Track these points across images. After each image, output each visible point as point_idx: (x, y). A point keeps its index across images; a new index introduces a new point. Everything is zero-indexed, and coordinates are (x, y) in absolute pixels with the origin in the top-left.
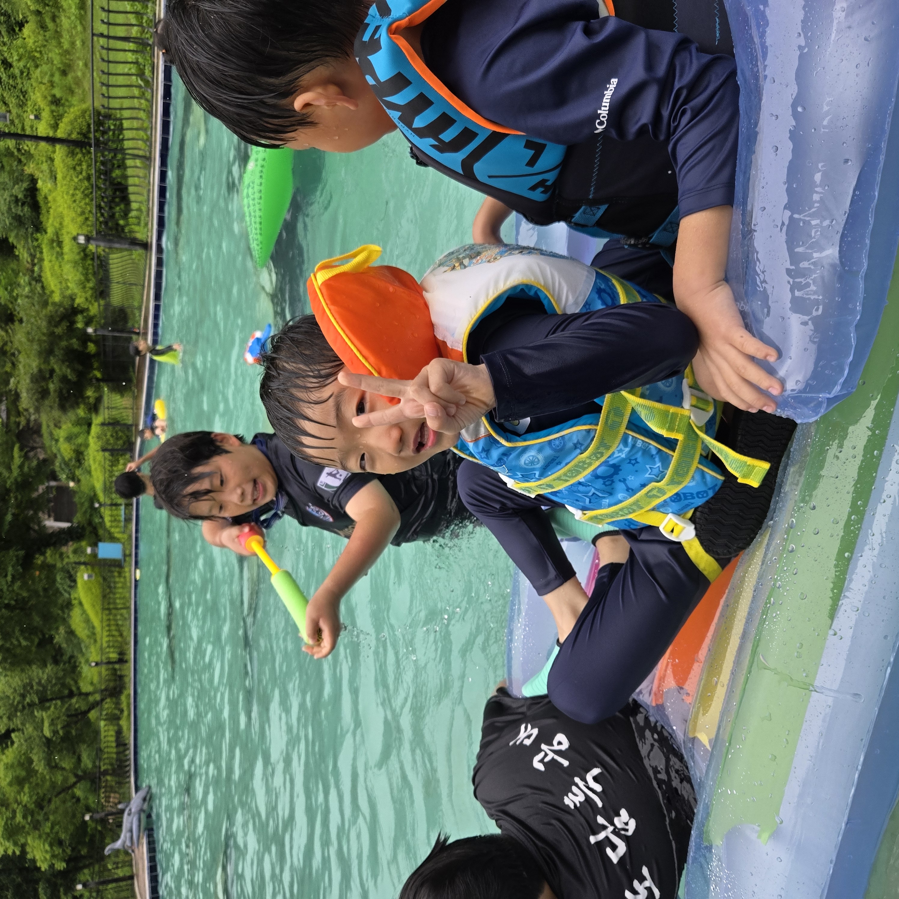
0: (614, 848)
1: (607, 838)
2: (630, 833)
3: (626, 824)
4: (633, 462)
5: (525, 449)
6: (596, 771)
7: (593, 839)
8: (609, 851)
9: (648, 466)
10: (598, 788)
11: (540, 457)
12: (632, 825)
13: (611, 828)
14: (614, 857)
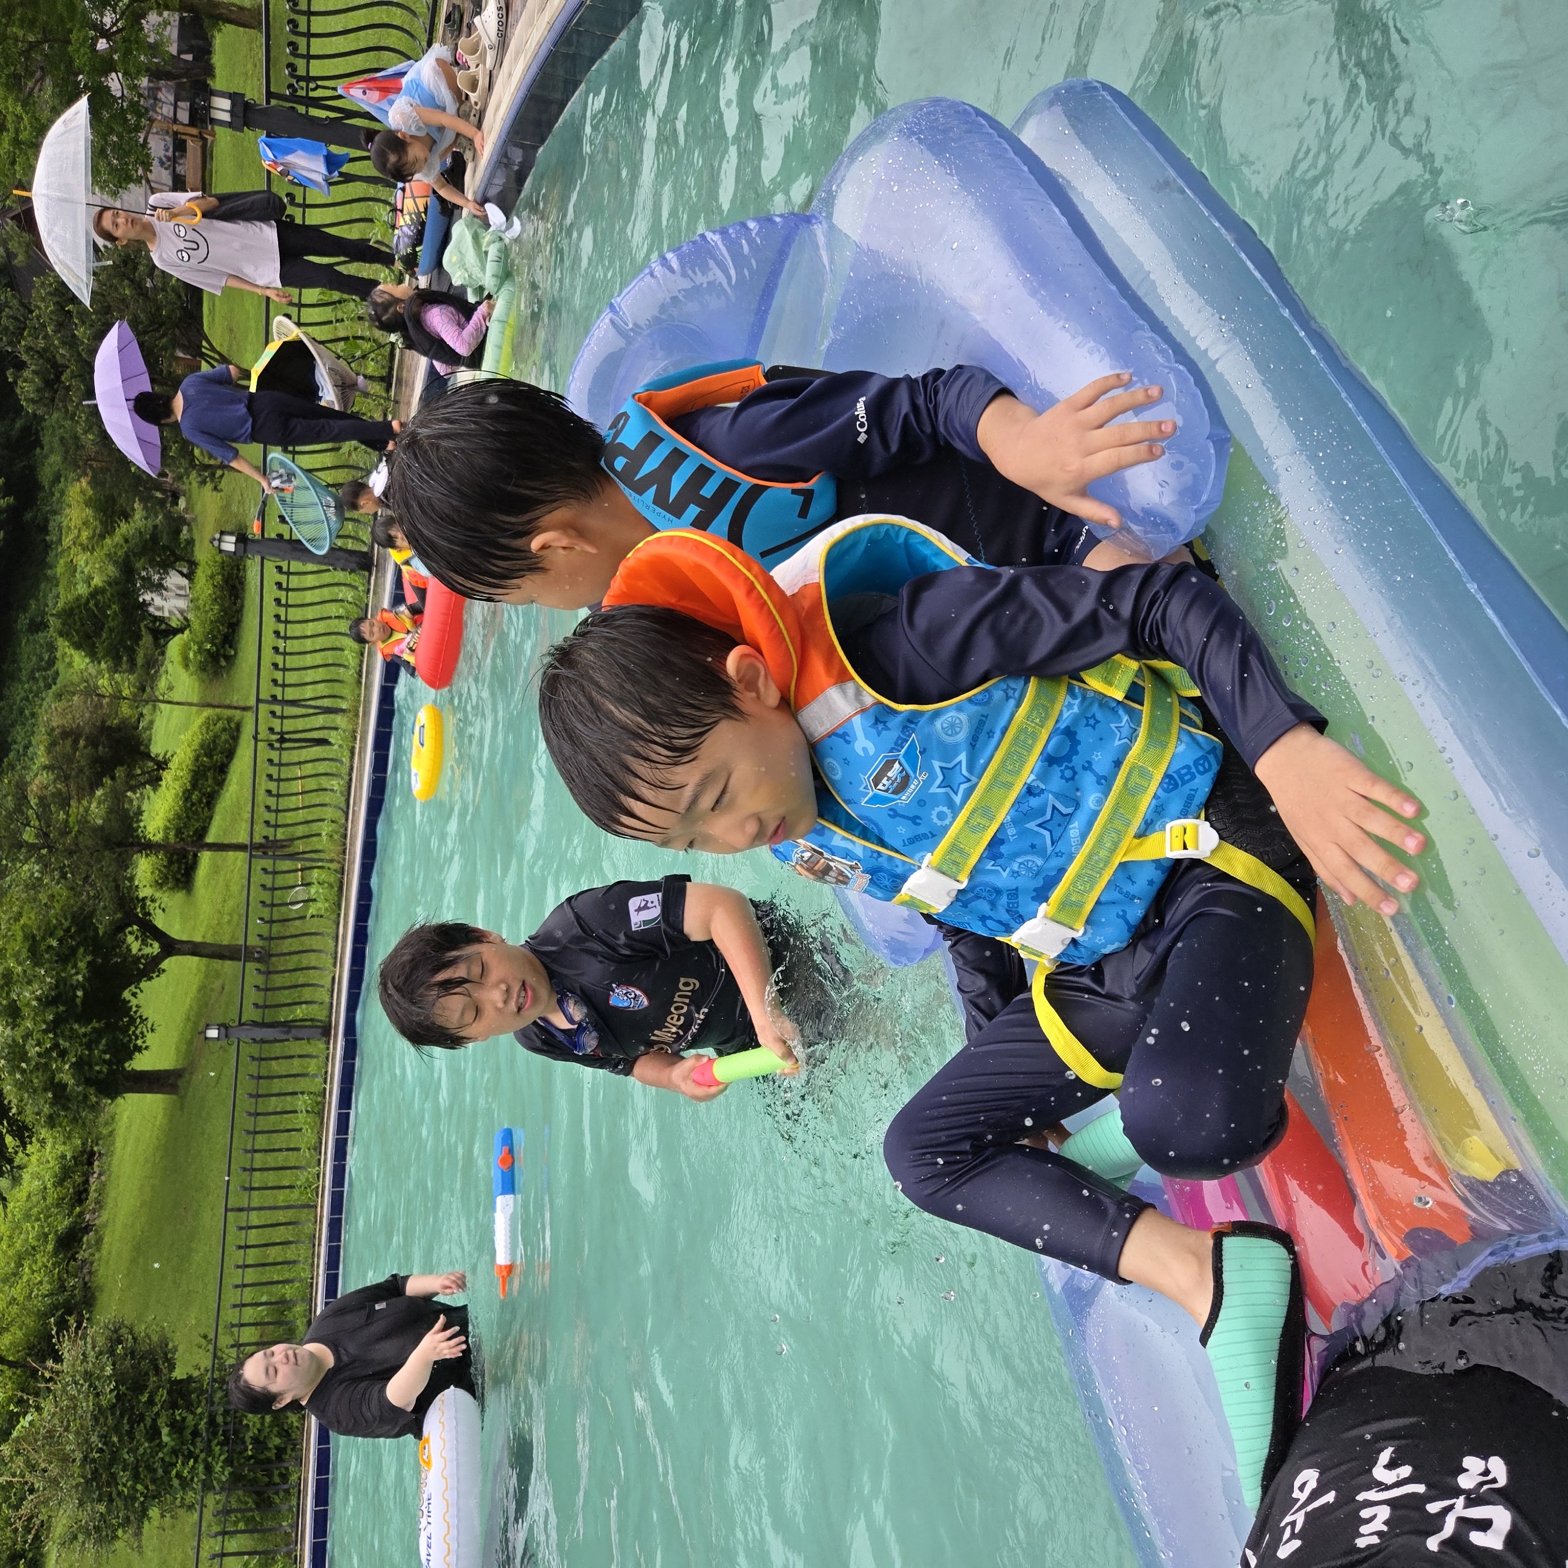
0: (1484, 1525)
1: (1461, 1520)
2: (1502, 1482)
3: (1486, 1472)
4: (1092, 722)
5: (937, 714)
6: (1385, 1456)
7: (1433, 1544)
8: (1477, 1538)
9: (1113, 726)
10: (1405, 1471)
11: (963, 717)
12: (1498, 1468)
13: (1460, 1501)
14: (1492, 1540)
